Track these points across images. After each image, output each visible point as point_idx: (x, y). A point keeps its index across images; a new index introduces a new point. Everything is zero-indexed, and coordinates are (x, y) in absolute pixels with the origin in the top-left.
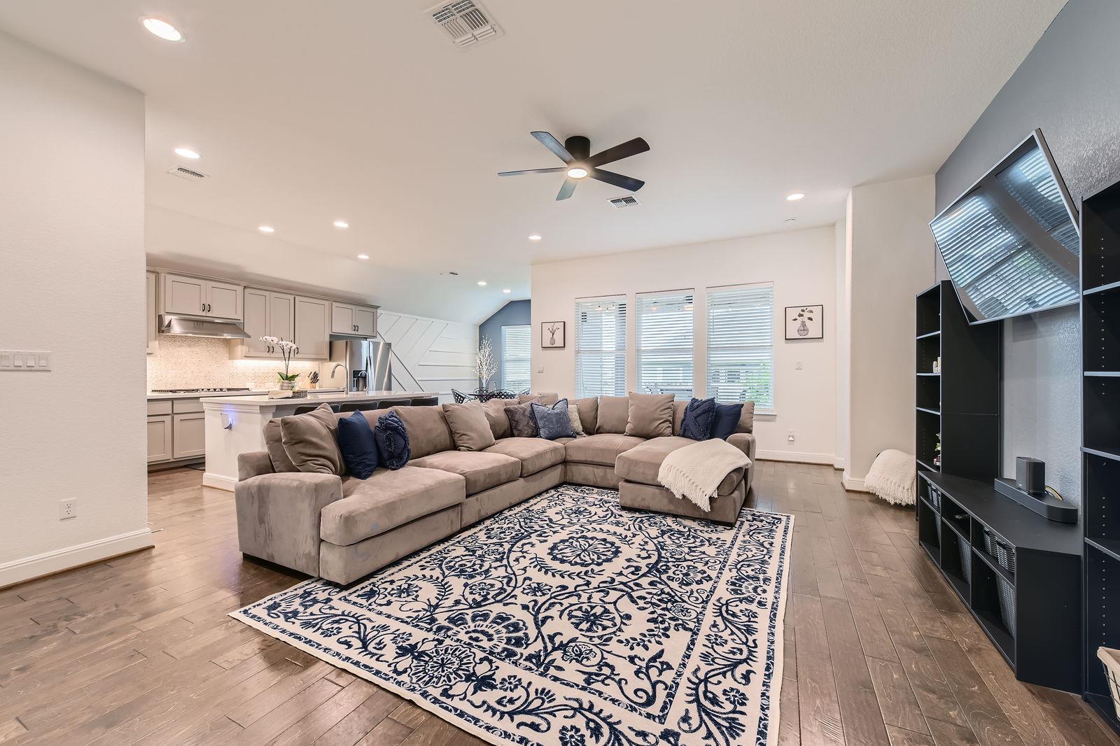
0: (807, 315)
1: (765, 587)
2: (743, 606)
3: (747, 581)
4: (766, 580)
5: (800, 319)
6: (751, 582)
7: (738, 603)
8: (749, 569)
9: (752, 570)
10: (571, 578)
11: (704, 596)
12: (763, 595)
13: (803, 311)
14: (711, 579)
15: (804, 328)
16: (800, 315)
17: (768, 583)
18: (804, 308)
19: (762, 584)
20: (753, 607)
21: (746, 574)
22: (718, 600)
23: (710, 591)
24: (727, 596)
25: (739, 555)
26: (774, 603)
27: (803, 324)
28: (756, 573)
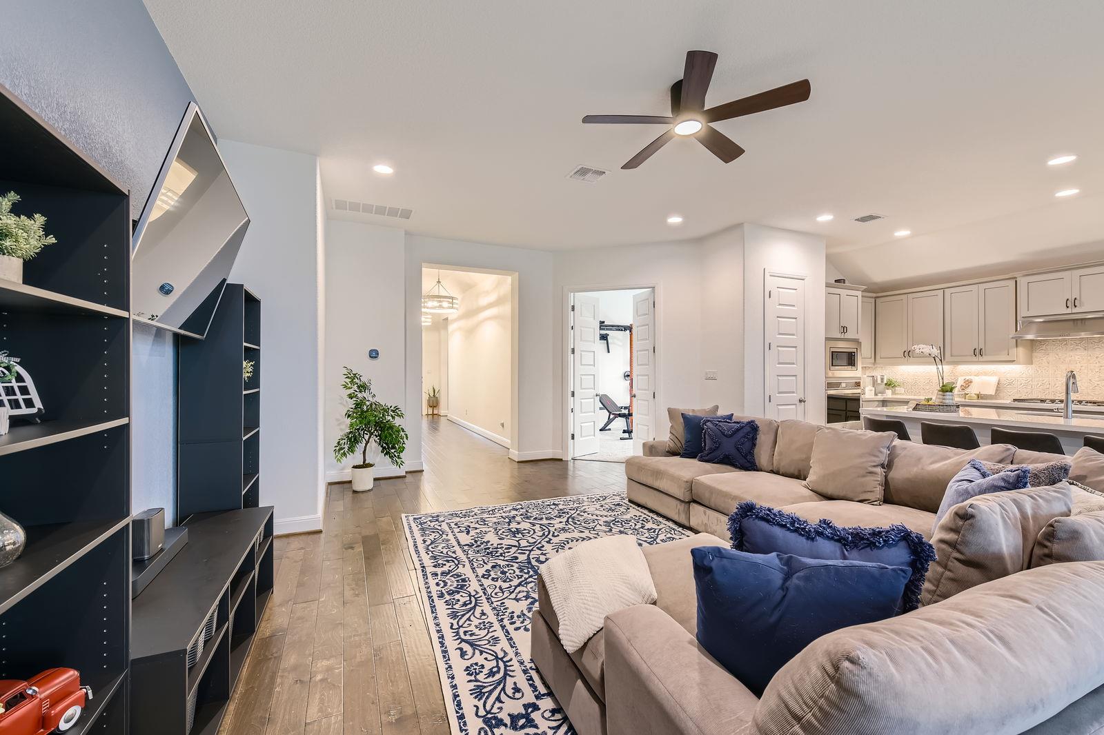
1: (439, 588)
2: (446, 568)
3: (456, 588)
4: (441, 596)
6: (452, 588)
7: (450, 569)
8: (462, 600)
9: (458, 600)
10: (556, 536)
11: (475, 565)
12: (437, 581)
14: (483, 577)
17: (438, 593)
19: (443, 589)
20: (439, 571)
21: (461, 594)
22: (464, 566)
23: (474, 568)
24: (461, 570)
25: (483, 614)
26: (427, 579)
28: (454, 599)
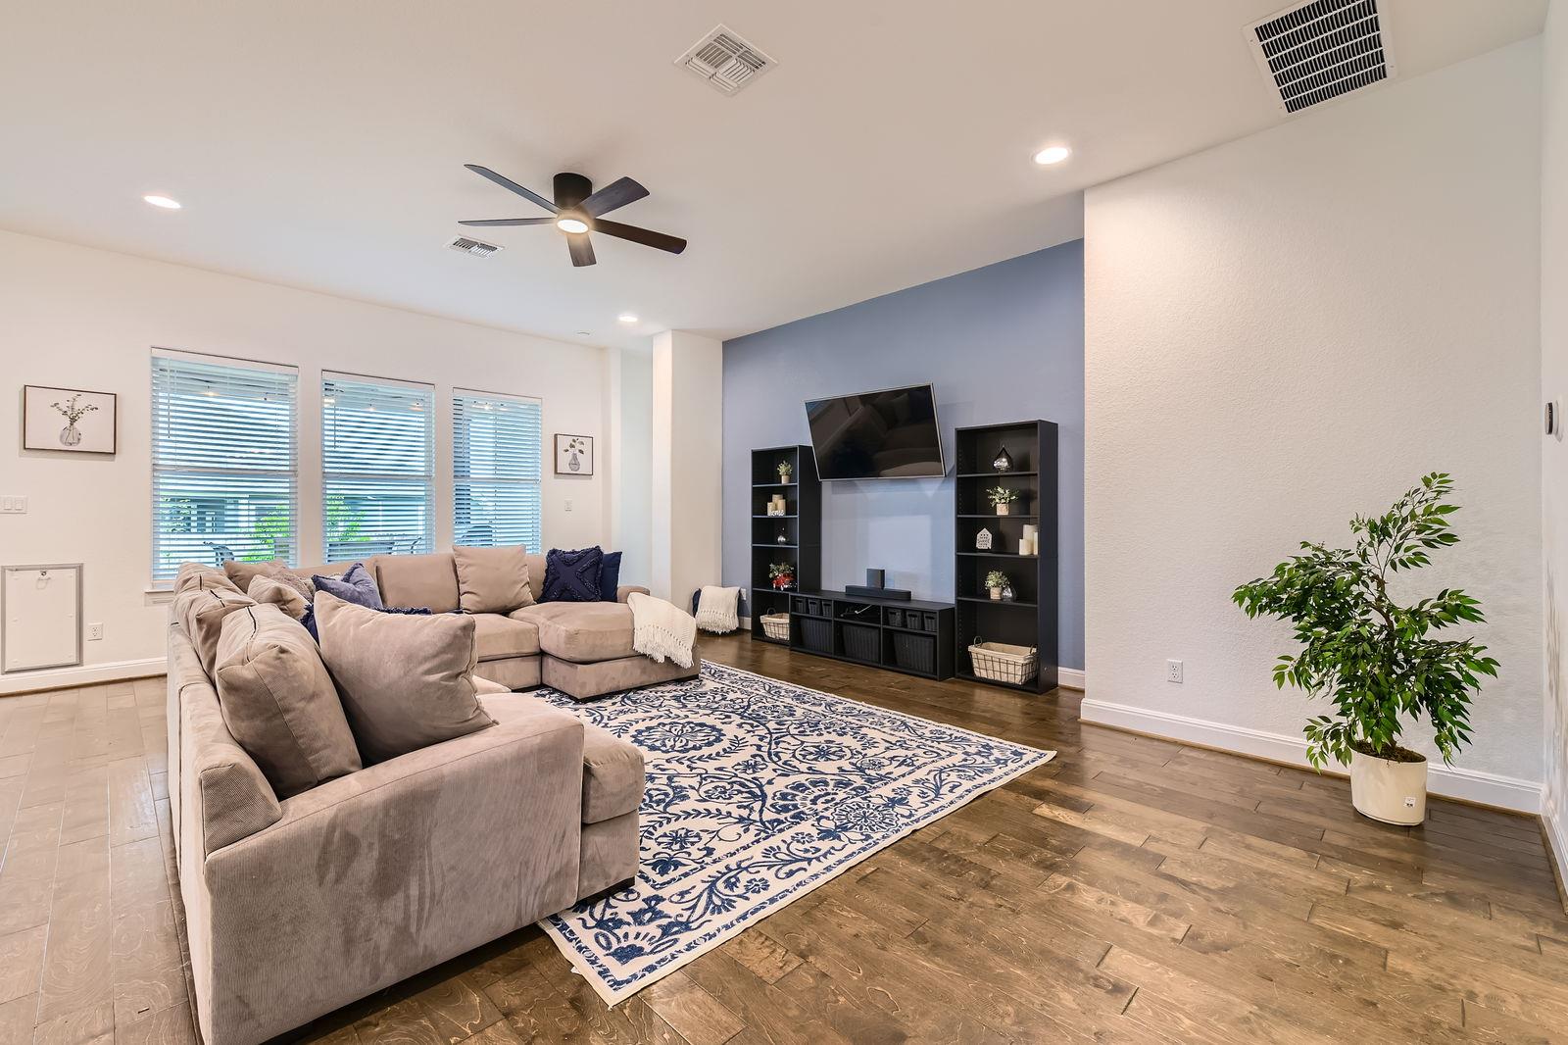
0: (578, 446)
5: (571, 450)
13: (574, 441)
15: (575, 463)
16: (572, 446)
18: (575, 438)
27: (575, 455)
